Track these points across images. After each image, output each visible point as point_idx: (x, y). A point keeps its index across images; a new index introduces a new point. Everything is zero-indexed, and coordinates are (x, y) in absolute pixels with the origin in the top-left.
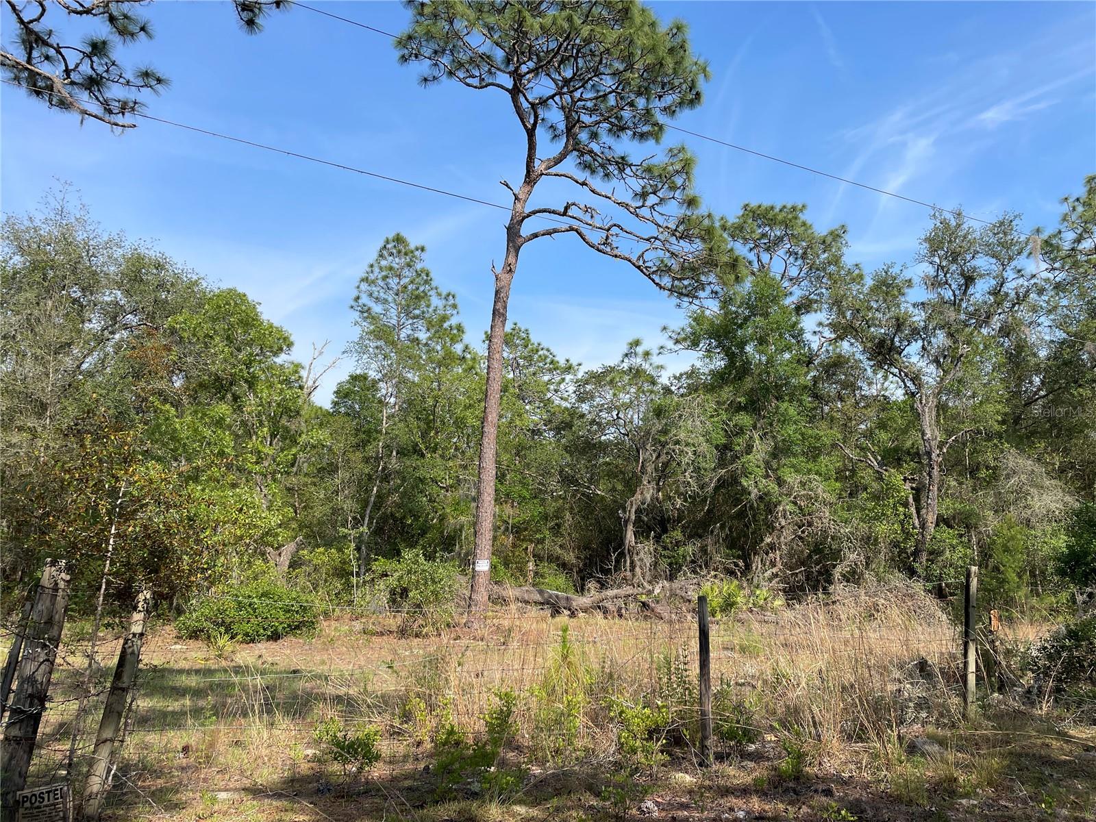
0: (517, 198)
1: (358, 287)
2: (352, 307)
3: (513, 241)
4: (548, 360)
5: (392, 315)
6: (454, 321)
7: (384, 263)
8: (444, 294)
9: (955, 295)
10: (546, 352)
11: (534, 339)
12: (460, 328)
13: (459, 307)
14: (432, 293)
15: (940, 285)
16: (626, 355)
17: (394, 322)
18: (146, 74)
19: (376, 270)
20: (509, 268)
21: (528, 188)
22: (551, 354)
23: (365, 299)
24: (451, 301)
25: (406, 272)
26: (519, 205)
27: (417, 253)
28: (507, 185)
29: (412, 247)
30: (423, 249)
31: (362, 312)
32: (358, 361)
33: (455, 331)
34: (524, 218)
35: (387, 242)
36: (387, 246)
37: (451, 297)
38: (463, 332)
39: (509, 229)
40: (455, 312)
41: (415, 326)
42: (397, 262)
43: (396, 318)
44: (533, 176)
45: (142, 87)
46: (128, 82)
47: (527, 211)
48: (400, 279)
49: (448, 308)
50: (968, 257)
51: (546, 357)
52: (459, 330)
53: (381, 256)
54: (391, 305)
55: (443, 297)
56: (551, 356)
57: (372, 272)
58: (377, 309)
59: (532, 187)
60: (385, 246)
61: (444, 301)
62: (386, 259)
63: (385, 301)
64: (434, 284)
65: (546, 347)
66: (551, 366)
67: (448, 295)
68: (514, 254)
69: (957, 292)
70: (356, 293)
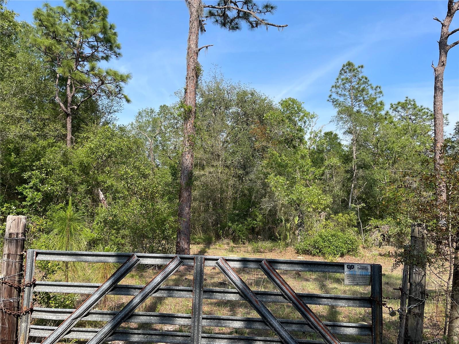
0: (443, 25)
1: (331, 90)
2: (328, 100)
3: (444, 49)
4: (429, 114)
5: (349, 101)
6: (378, 100)
7: (342, 77)
8: (374, 87)
10: (426, 110)
11: (419, 104)
12: (382, 103)
13: (383, 92)
14: (369, 87)
17: (350, 104)
18: (267, 6)
19: (340, 81)
20: (442, 64)
21: (449, 19)
22: (430, 111)
23: (334, 96)
24: (378, 90)
25: (353, 80)
26: (445, 29)
27: (359, 69)
28: (437, 20)
29: (356, 66)
30: (362, 67)
31: (333, 102)
32: (337, 125)
33: (379, 105)
34: (449, 35)
35: (344, 66)
36: (344, 68)
37: (378, 88)
38: (384, 105)
39: (440, 43)
40: (381, 95)
41: (360, 105)
42: (349, 75)
43: (351, 102)
44: (452, 11)
45: (266, 12)
46: (261, 11)
47: (450, 32)
48: (351, 83)
49: (377, 94)
51: (428, 113)
52: (381, 104)
53: (340, 74)
54: (348, 96)
55: (374, 88)
56: (430, 112)
57: (338, 82)
58: (341, 99)
59: (452, 18)
60: (343, 68)
61: (375, 91)
62: (343, 75)
63: (345, 95)
64: (369, 83)
65: (426, 107)
66: (430, 117)
67: (377, 87)
68: (445, 56)
70: (330, 93)
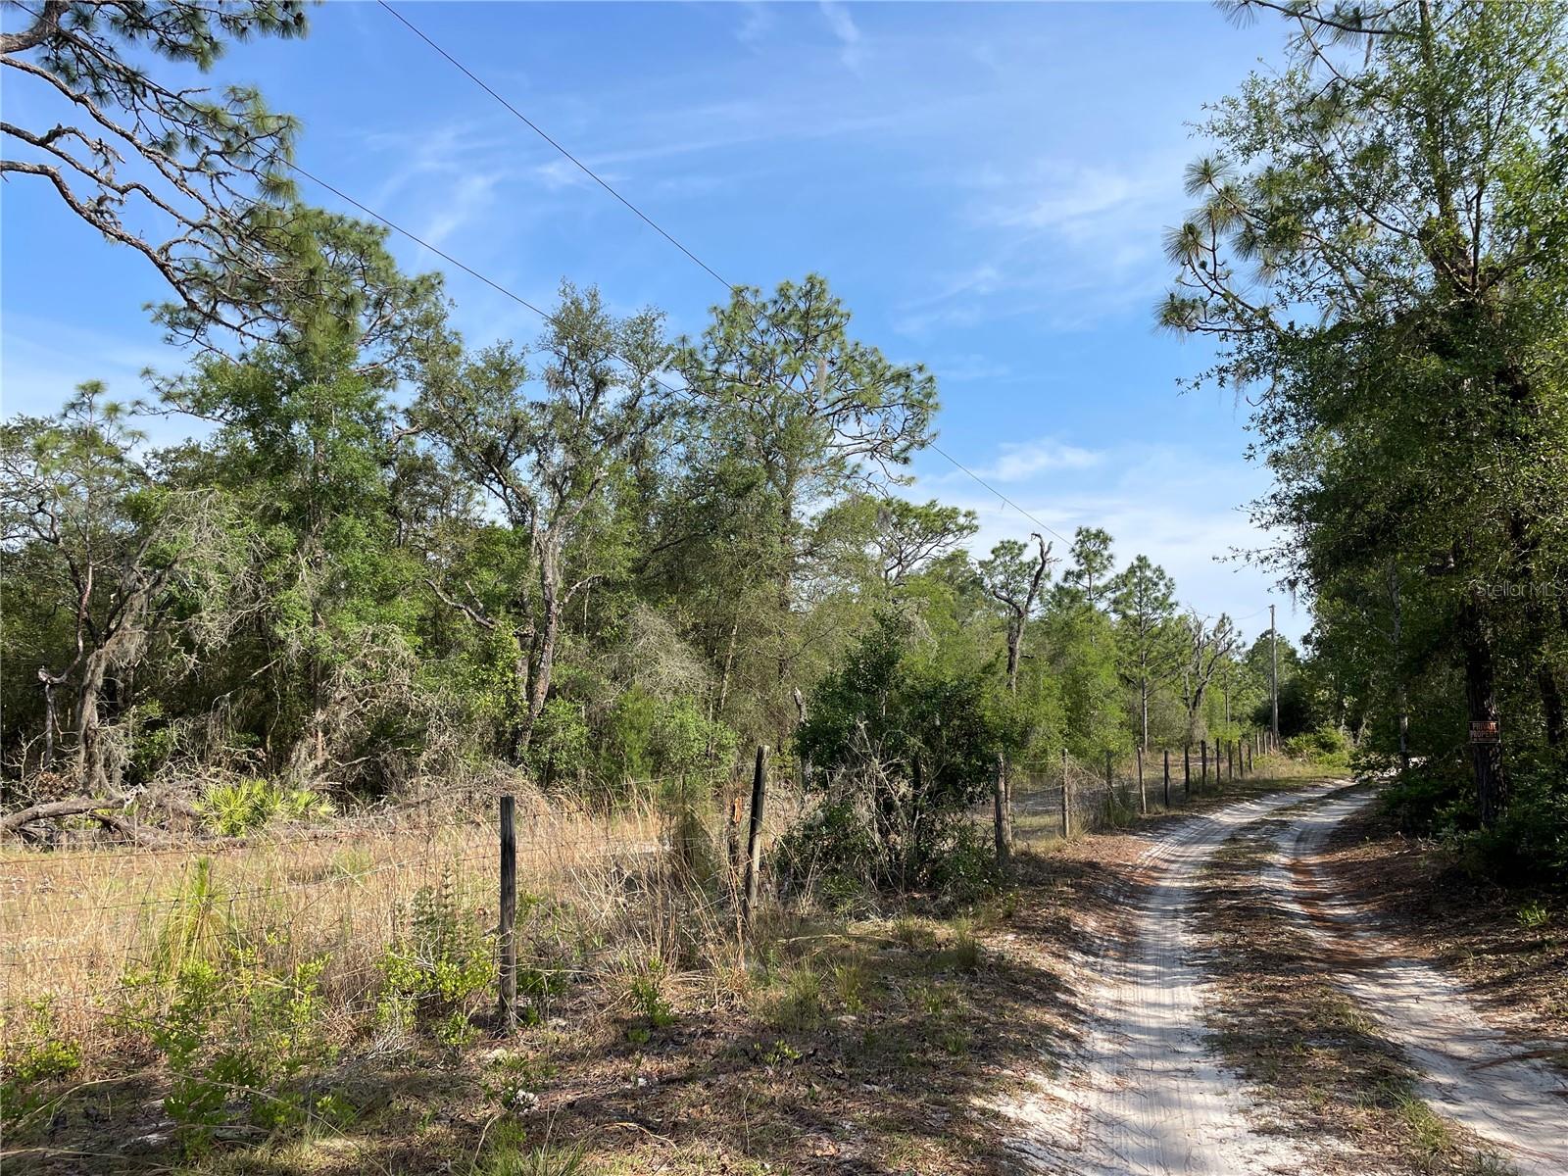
9: (582, 401)
15: (566, 384)
16: (73, 406)
50: (601, 355)
69: (585, 398)
